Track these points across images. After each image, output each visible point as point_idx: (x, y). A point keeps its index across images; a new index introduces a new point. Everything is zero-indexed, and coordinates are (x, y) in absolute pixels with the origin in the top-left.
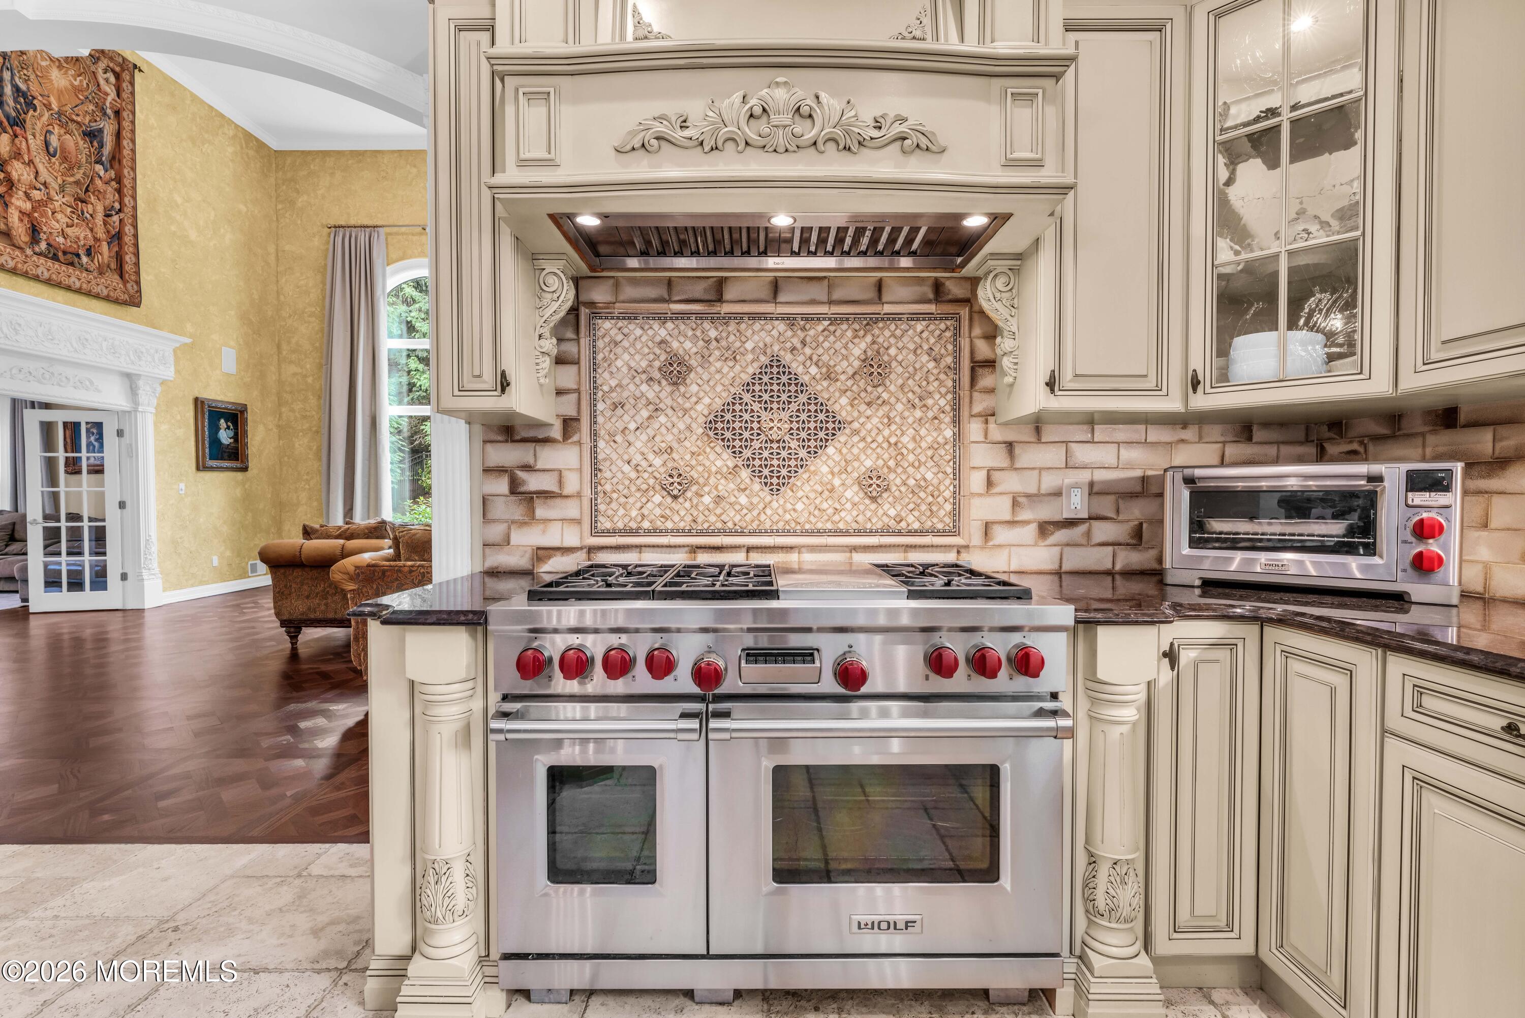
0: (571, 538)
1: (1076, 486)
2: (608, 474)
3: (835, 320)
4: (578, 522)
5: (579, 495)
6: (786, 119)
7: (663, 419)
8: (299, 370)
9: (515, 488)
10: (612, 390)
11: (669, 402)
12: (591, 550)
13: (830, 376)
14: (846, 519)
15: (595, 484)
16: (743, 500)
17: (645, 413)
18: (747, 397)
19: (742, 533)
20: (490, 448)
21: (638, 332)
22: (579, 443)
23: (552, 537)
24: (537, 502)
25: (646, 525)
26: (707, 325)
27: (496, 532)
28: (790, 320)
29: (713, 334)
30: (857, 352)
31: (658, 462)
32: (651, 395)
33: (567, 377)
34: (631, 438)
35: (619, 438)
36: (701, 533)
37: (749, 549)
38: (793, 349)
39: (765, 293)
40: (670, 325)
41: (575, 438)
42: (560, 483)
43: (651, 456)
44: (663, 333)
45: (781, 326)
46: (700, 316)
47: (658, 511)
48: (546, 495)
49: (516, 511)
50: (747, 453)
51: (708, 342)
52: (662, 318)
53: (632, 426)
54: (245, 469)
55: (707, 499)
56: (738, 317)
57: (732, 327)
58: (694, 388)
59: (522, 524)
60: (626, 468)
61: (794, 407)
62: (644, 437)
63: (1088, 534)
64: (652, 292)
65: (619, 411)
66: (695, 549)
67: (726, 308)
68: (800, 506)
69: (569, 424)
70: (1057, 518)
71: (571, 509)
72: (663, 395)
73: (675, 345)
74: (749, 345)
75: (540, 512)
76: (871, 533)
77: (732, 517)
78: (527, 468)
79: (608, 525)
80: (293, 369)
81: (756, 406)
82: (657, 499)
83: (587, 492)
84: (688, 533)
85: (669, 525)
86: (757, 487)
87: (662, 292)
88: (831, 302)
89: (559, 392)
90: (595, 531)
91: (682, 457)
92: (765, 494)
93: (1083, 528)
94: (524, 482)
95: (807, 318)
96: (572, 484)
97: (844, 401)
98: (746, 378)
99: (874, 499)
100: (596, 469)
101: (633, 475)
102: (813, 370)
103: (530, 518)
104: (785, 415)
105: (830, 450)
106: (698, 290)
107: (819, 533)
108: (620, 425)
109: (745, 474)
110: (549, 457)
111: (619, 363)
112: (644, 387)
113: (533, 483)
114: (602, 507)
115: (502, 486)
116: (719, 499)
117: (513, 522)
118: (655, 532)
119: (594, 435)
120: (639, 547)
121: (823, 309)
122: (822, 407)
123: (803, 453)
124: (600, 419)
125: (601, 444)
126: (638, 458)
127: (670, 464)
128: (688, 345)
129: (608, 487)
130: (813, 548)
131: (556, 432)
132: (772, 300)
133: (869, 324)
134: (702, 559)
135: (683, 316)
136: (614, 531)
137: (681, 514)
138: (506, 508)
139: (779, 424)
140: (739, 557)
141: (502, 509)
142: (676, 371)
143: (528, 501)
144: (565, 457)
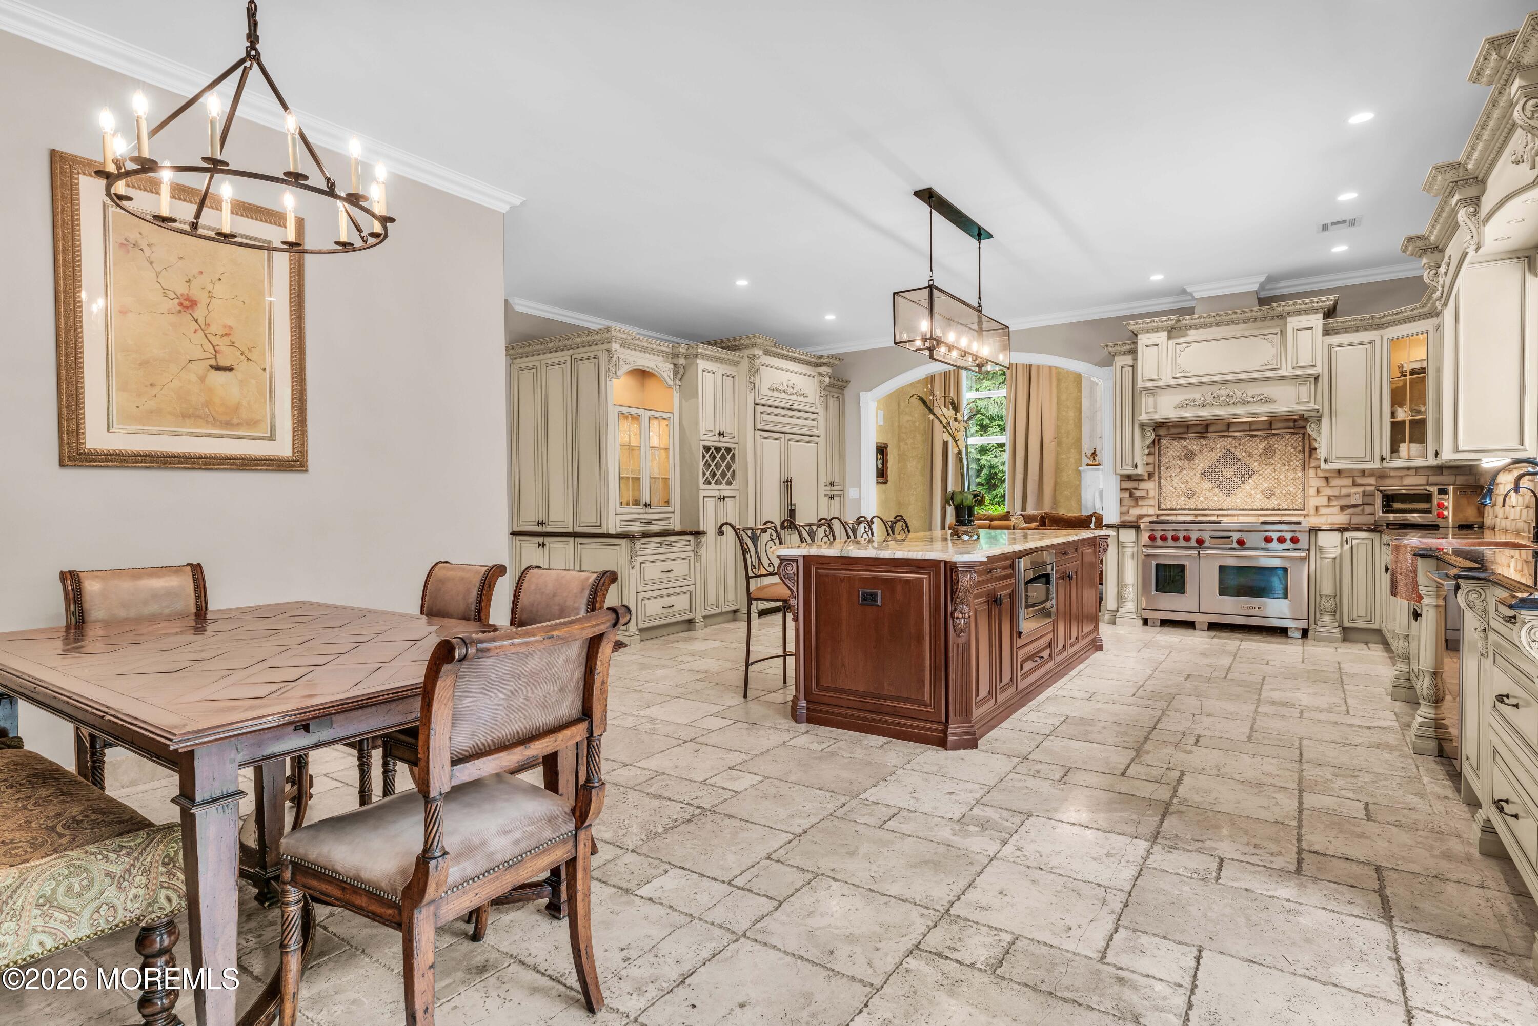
0: (1151, 511)
1: (1355, 493)
2: (1165, 490)
3: (1252, 437)
4: (1154, 506)
5: (1154, 498)
7: (1185, 472)
9: (1131, 495)
10: (1166, 463)
11: (1187, 466)
12: (1158, 515)
13: (1250, 455)
14: (1257, 504)
15: (1160, 494)
16: (1215, 498)
17: (1178, 470)
18: (1217, 464)
19: (1215, 509)
20: (1123, 482)
21: (1176, 444)
23: (1144, 511)
24: (1139, 500)
25: (1179, 507)
26: (1202, 440)
27: (1125, 509)
28: (1234, 437)
29: (1204, 443)
30: (1261, 447)
31: (1183, 486)
32: (1180, 464)
33: (1151, 459)
34: (1173, 478)
35: (1169, 479)
36: (1199, 510)
37: (1218, 515)
38: (1235, 447)
39: (1225, 428)
40: (1188, 441)
41: (1153, 479)
42: (1148, 493)
43: (1180, 484)
44: (1185, 443)
45: (1231, 439)
46: (1199, 438)
47: (1183, 502)
48: (1142, 497)
49: (1132, 503)
50: (1217, 483)
51: (1202, 445)
52: (1185, 439)
53: (1174, 474)
54: (885, 483)
55: (1201, 499)
56: (1214, 437)
57: (1212, 440)
58: (1197, 461)
59: (1133, 507)
60: (1171, 488)
61: (1236, 467)
62: (1178, 478)
63: (1363, 510)
64: (1181, 430)
65: (1169, 470)
66: (1197, 515)
67: (1209, 434)
68: (1238, 500)
69: (1151, 475)
70: (1349, 504)
71: (1151, 502)
72: (1185, 464)
73: (1190, 447)
74: (1218, 446)
75: (1140, 503)
76: (1267, 510)
77: (1211, 504)
78: (1136, 489)
79: (1165, 506)
81: (1221, 467)
82: (1183, 498)
83: (1157, 496)
84: (1195, 510)
85: (1187, 507)
86: (1221, 494)
87: (1185, 430)
88: (1250, 431)
89: (1147, 464)
90: (1160, 509)
91: (1192, 484)
92: (1224, 496)
93: (1361, 508)
94: (1135, 493)
95: (1241, 436)
96: (1151, 494)
97: (1256, 464)
98: (1217, 457)
99: (1268, 498)
100: (1160, 489)
101: (1174, 490)
102: (1244, 454)
103: (1137, 505)
104: (1232, 470)
105: (1250, 481)
106: (1199, 429)
107: (1246, 510)
108: (1169, 474)
109: (1216, 490)
110: (1143, 485)
111: (1169, 454)
112: (1178, 461)
113: (1138, 494)
114: (1162, 501)
115: (1127, 495)
116: (1206, 498)
117: (1131, 506)
118: (1182, 509)
119: (1160, 478)
120: (1176, 514)
121: (1248, 433)
122: (1247, 466)
123: (1239, 482)
124: (1162, 472)
125: (1162, 480)
126: (1175, 485)
127: (1188, 487)
128: (1195, 447)
129: (1165, 494)
130: (1243, 515)
131: (1146, 477)
132: (1228, 431)
133: (1266, 437)
134: (1200, 518)
135: (1193, 438)
136: (1167, 509)
137: (1192, 503)
138: (1128, 502)
139: (1228, 472)
140: (1214, 518)
141: (1126, 502)
142: (1190, 456)
143: (1136, 499)
144: (1149, 485)
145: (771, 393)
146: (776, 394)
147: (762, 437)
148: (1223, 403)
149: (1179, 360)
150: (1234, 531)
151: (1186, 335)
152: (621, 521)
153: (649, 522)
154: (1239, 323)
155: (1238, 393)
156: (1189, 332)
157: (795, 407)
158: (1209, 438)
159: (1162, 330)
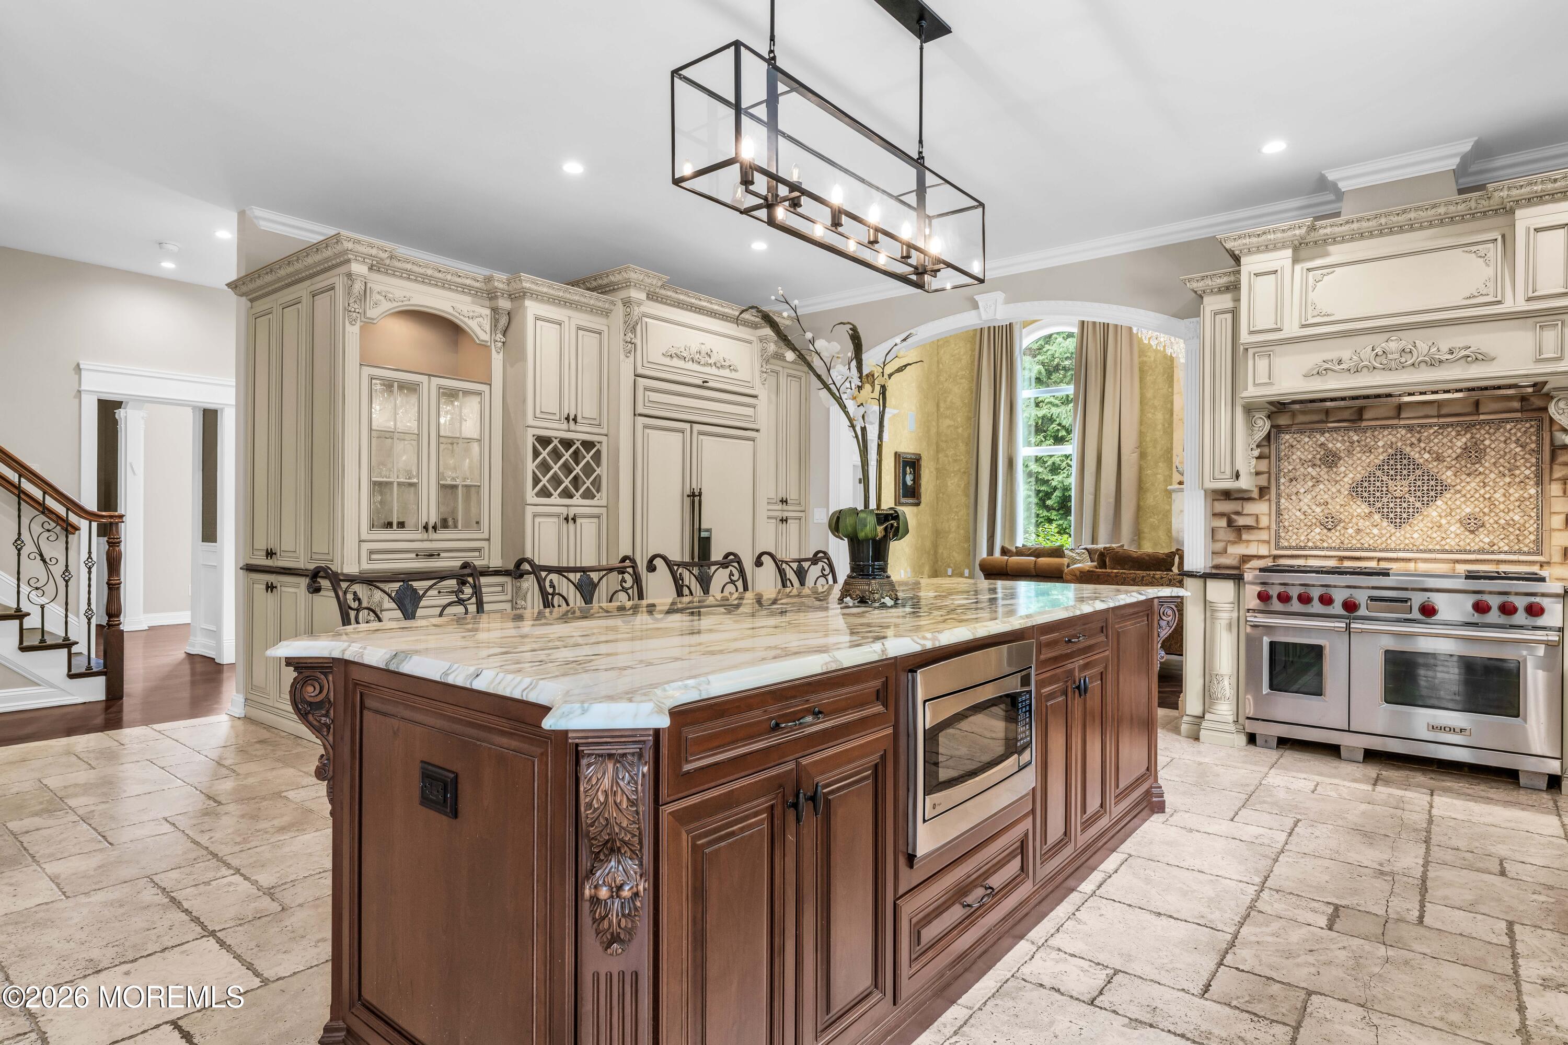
0: (1264, 551)
2: (1286, 517)
3: (1442, 427)
4: (1268, 542)
5: (1269, 528)
6: (1396, 356)
7: (1322, 486)
8: (952, 423)
9: (1230, 523)
10: (1289, 471)
11: (1326, 477)
12: (1276, 557)
13: (1439, 458)
14: (1451, 543)
15: (1279, 522)
16: (1375, 531)
17: (1310, 484)
18: (1379, 473)
19: (1375, 550)
20: (1216, 503)
21: (1307, 439)
22: (1269, 500)
23: (1252, 550)
24: (1243, 531)
25: (1310, 544)
26: (1351, 434)
27: (1219, 546)
28: (1410, 428)
29: (1356, 438)
30: (1459, 444)
31: (1318, 510)
32: (1314, 473)
33: (1263, 465)
34: (1301, 497)
35: (1293, 497)
36: (1346, 550)
37: (1379, 560)
38: (1412, 444)
39: (1392, 413)
40: (1327, 435)
41: (1267, 497)
42: (1257, 521)
43: (1314, 507)
44: (1322, 439)
45: (1403, 432)
46: (1347, 429)
47: (1318, 537)
48: (1249, 528)
49: (1232, 536)
50: (1379, 506)
51: (1352, 443)
52: (1323, 433)
53: (1302, 491)
54: (918, 504)
55: (1350, 531)
56: (1374, 428)
57: (1369, 434)
58: (1343, 469)
59: (1234, 543)
60: (1298, 513)
61: (1412, 478)
62: (1309, 497)
64: (1315, 418)
65: (1294, 483)
66: (1342, 559)
67: (1364, 424)
68: (1416, 536)
69: (1263, 491)
71: (1264, 535)
72: (1322, 473)
73: (1330, 445)
74: (1380, 444)
75: (1244, 537)
76: (1470, 552)
77: (1367, 541)
78: (1238, 513)
79: (1286, 544)
80: (948, 422)
81: (1385, 478)
82: (1318, 530)
83: (1274, 526)
84: (1338, 550)
85: (1325, 545)
86: (1385, 524)
87: (1323, 417)
88: (1439, 416)
89: (1257, 474)
90: (1278, 547)
91: (1334, 507)
92: (1392, 528)
94: (1235, 521)
95: (1422, 426)
96: (1264, 522)
97: (1449, 473)
98: (1378, 463)
99: (1472, 532)
100: (1279, 513)
101: (1303, 517)
102: (1427, 456)
103: (1239, 540)
104: (1405, 483)
105: (1439, 503)
106: (1346, 415)
107: (1430, 551)
108: (1294, 490)
109: (1377, 517)
110: (1250, 508)
111: (1294, 457)
112: (1310, 469)
113: (1241, 521)
114: (1282, 535)
115: (1223, 523)
116: (1358, 531)
117: (1229, 541)
118: (1316, 548)
119: (1279, 496)
120: (1306, 557)
121: (1435, 420)
122: (1432, 477)
123: (1418, 504)
124: (1282, 487)
125: (1283, 501)
126: (1305, 508)
127: (1326, 511)
128: (1339, 445)
129: (1286, 524)
130: (1426, 562)
131: (1255, 495)
132: (1398, 416)
133: (1469, 427)
134: (1347, 564)
135: (1336, 429)
136: (1290, 548)
137: (1334, 538)
138: (1225, 535)
139: (1399, 488)
140: (1373, 564)
141: (1223, 535)
142: (1330, 460)
143: (1238, 531)
144: (1260, 508)
145: (667, 361)
146: (676, 362)
147: (646, 427)
148: (1393, 364)
149: (1311, 296)
150: (1413, 589)
151: (1327, 254)
152: (371, 552)
153: (430, 555)
154: (1421, 228)
155: (1422, 346)
156: (1331, 248)
157: (710, 384)
158: (1365, 430)
159: (1284, 247)
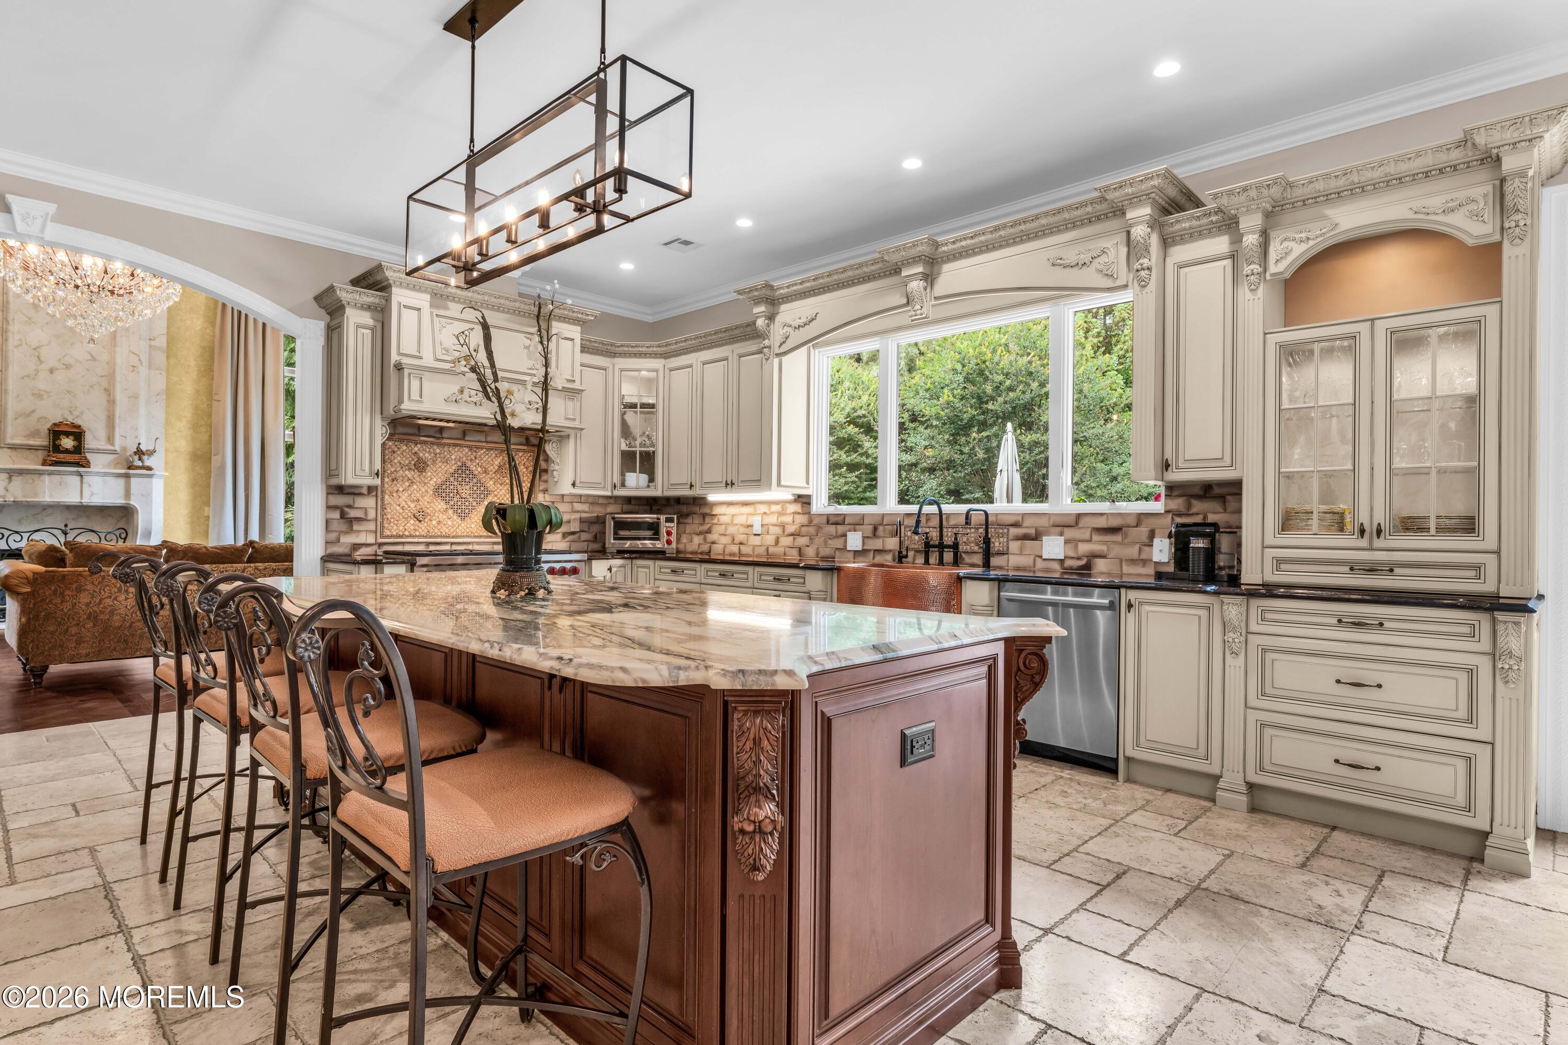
0: (371, 539)
1: (575, 519)
2: (389, 510)
3: (487, 449)
4: (374, 532)
5: (375, 520)
7: (415, 487)
9: (343, 515)
10: (392, 473)
11: (418, 479)
12: (381, 545)
13: (486, 472)
15: (381, 515)
16: (450, 523)
17: (407, 484)
18: (452, 479)
19: (449, 537)
20: (330, 497)
21: (405, 448)
22: (376, 496)
23: (361, 539)
24: (354, 523)
25: (407, 533)
26: (435, 447)
27: (333, 536)
28: (470, 448)
29: (438, 451)
30: (497, 463)
31: (412, 505)
32: (410, 476)
34: (400, 494)
35: (395, 494)
36: (431, 537)
37: (452, 544)
38: (471, 460)
39: (460, 436)
40: (419, 446)
41: (374, 493)
42: (366, 514)
43: (409, 503)
44: (416, 449)
45: (467, 450)
46: (432, 443)
47: (412, 527)
48: (359, 520)
49: (344, 527)
50: (452, 503)
51: (436, 454)
52: (417, 444)
53: (401, 489)
55: (434, 522)
56: (449, 445)
57: (446, 449)
58: (429, 474)
59: (346, 533)
60: (398, 508)
61: (471, 484)
62: (406, 494)
63: (579, 537)
64: (411, 431)
65: (395, 482)
66: (428, 544)
67: (442, 440)
68: (473, 526)
69: (370, 488)
70: (569, 531)
71: (372, 526)
72: (416, 476)
73: (421, 455)
74: (453, 457)
75: (355, 527)
77: (445, 530)
78: (350, 507)
79: (389, 533)
81: (456, 483)
82: (412, 522)
83: (379, 519)
84: (426, 537)
85: (417, 533)
86: (455, 517)
87: (415, 431)
88: (487, 442)
91: (424, 504)
92: (459, 521)
93: (577, 535)
94: (348, 513)
95: (477, 447)
96: (372, 514)
97: (491, 483)
98: (452, 471)
100: (383, 508)
101: (401, 511)
102: (479, 469)
103: (350, 530)
104: (468, 487)
106: (429, 431)
107: (481, 537)
108: (395, 489)
109: (450, 512)
110: (362, 502)
111: (396, 461)
112: (407, 472)
113: (353, 514)
114: (386, 525)
115: (337, 515)
116: (439, 522)
117: (342, 532)
118: (411, 536)
119: (384, 493)
120: (403, 543)
121: (484, 444)
122: (482, 485)
123: (474, 504)
124: (386, 486)
125: (387, 497)
126: (403, 504)
127: (418, 507)
128: (427, 455)
129: (389, 516)
130: (478, 543)
131: (365, 491)
132: (463, 439)
134: (432, 548)
135: (425, 443)
136: (391, 537)
137: (423, 529)
138: (337, 526)
139: (465, 491)
140: (447, 547)
141: (335, 526)
142: (420, 466)
143: (350, 522)
144: (368, 502)
149: (439, 337)
151: (446, 308)
154: (503, 312)
156: (451, 304)
158: (444, 445)
159: (425, 292)
